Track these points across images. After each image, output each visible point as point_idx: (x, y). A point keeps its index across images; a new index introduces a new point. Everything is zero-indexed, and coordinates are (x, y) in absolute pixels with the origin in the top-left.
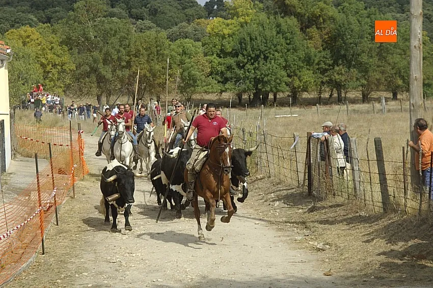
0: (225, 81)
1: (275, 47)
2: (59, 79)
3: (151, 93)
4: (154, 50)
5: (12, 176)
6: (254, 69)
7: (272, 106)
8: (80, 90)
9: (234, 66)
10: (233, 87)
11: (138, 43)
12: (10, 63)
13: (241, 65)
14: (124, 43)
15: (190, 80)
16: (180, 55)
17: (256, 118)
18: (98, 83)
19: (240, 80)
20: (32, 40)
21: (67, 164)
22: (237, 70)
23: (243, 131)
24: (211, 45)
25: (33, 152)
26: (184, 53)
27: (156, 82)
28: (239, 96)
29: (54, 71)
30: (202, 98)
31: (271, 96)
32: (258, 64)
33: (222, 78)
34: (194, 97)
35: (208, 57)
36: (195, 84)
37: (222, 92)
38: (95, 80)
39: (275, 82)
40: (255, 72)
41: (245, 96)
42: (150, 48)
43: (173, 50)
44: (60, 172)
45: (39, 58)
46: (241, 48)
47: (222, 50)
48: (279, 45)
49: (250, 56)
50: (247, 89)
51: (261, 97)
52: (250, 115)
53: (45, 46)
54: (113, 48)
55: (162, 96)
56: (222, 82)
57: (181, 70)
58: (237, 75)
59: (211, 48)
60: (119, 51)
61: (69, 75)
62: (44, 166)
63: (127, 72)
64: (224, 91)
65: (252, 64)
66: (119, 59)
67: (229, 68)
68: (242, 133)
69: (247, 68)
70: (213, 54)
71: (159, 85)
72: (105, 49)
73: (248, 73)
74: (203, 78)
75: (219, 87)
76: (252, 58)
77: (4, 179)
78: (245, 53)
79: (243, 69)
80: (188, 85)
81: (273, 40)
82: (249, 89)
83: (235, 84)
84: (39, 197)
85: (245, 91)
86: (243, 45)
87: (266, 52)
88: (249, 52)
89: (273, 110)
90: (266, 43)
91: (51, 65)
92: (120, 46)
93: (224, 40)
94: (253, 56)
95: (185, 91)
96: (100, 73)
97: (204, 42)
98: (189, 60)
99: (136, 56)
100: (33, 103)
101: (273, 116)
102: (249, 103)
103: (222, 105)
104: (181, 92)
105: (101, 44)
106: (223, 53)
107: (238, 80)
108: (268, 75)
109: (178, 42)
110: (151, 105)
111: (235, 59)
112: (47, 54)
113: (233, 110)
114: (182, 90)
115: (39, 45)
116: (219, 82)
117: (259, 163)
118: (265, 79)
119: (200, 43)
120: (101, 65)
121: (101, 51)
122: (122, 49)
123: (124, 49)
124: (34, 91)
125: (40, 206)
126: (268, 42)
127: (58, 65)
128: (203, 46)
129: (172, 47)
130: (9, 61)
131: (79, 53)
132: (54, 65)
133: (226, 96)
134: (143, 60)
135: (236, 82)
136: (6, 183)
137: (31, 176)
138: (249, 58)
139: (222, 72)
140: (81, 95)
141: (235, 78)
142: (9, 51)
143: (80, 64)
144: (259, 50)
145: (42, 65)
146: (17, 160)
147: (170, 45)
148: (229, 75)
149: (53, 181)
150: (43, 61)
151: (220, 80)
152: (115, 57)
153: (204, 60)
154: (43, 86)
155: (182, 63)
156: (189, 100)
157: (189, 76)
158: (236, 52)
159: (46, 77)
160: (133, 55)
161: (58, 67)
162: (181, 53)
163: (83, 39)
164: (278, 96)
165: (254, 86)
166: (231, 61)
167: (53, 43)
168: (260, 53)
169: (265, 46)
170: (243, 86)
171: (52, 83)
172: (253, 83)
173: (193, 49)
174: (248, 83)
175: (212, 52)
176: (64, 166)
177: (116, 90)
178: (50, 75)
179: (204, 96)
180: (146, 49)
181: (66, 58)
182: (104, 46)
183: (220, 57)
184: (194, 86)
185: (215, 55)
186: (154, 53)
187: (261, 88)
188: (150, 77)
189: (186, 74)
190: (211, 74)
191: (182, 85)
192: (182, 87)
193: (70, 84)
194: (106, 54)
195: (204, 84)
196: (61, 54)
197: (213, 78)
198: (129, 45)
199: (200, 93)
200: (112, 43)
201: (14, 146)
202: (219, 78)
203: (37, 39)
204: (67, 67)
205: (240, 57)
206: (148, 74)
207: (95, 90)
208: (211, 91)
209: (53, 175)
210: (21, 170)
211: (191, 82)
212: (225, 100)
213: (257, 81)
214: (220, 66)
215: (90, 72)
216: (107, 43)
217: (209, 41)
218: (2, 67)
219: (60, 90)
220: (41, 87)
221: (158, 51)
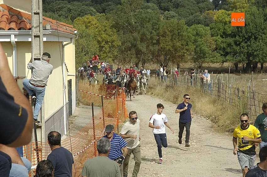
0: (226, 54)
1: (262, 31)
2: (109, 52)
3: (173, 62)
4: (176, 32)
5: (76, 118)
6: (247, 46)
7: (259, 72)
8: (124, 60)
9: (233, 44)
10: (232, 59)
11: (165, 27)
12: (77, 40)
13: (238, 43)
14: (155, 27)
15: (201, 53)
16: (194, 36)
17: (248, 81)
18: (137, 55)
19: (237, 54)
20: (92, 24)
21: (114, 111)
22: (235, 47)
23: (238, 90)
24: (216, 29)
25: (91, 102)
26: (197, 34)
27: (177, 55)
28: (236, 65)
29: (106, 46)
30: (209, 66)
31: (259, 65)
32: (250, 42)
33: (223, 52)
34: (204, 65)
35: (214, 37)
36: (205, 56)
37: (223, 62)
38: (134, 52)
39: (262, 55)
40: (248, 49)
41: (240, 65)
42: (173, 31)
43: (190, 32)
44: (109, 116)
45: (96, 37)
46: (238, 31)
47: (224, 33)
48: (265, 29)
49: (244, 37)
50: (241, 60)
51: (252, 66)
52: (243, 78)
53: (100, 29)
54: (147, 30)
55: (181, 64)
56: (224, 55)
57: (195, 47)
58: (234, 50)
59: (216, 31)
60: (151, 33)
61: (117, 49)
62: (98, 112)
63: (157, 48)
64: (225, 61)
65: (246, 42)
66: (152, 38)
67: (229, 45)
68: (237, 91)
69: (242, 46)
70: (218, 35)
71: (179, 56)
72: (142, 32)
73: (242, 49)
74: (210, 52)
75: (222, 58)
76: (246, 38)
77: (71, 120)
78: (241, 34)
79: (239, 46)
80: (200, 57)
81: (261, 26)
82: (243, 60)
83: (233, 57)
84: (94, 133)
85: (240, 62)
86: (240, 29)
87: (256, 34)
88: (244, 34)
89: (261, 75)
90: (256, 28)
91: (104, 42)
92: (153, 29)
93: (226, 26)
94: (246, 37)
95: (197, 61)
96: (138, 48)
97: (211, 27)
98: (200, 40)
99: (163, 36)
100: (91, 68)
101: (260, 80)
102: (243, 70)
103: (224, 71)
104: (195, 62)
105: (139, 28)
106: (225, 35)
107: (235, 53)
108: (257, 50)
109: (193, 26)
110: (173, 70)
111: (234, 39)
112: (102, 35)
113: (231, 75)
114: (195, 60)
115: (97, 28)
116: (221, 55)
117: (249, 113)
118: (255, 53)
119: (209, 28)
120: (138, 42)
121: (139, 33)
122: (153, 31)
123: (155, 31)
124: (93, 60)
125: (95, 139)
126: (258, 27)
127: (110, 42)
128: (210, 30)
129: (189, 30)
130: (76, 39)
131: (124, 34)
132: (107, 42)
133: (226, 65)
134: (168, 39)
135: (234, 55)
136: (72, 123)
137: (89, 119)
138: (244, 38)
139: (224, 48)
140: (125, 63)
141: (233, 52)
142: (76, 32)
143: (124, 41)
144: (251, 32)
145: (99, 42)
146: (80, 107)
147: (187, 29)
148: (229, 50)
149: (104, 122)
150: (99, 39)
151: (222, 53)
152: (149, 37)
153: (210, 39)
154: (98, 56)
155: (195, 41)
156: (200, 67)
157: (200, 50)
158: (234, 34)
159: (101, 50)
160: (161, 35)
161: (109, 43)
162: (195, 35)
163: (127, 24)
164: (264, 66)
165: (247, 58)
166: (230, 40)
167: (106, 27)
168: (252, 35)
169: (255, 30)
170: (239, 58)
171: (105, 54)
172: (246, 56)
173: (204, 31)
174: (243, 56)
175: (217, 34)
176: (112, 112)
177: (149, 60)
178: (104, 49)
179: (211, 65)
180: (170, 32)
181: (115, 37)
182: (141, 29)
183: (223, 38)
184: (204, 58)
185: (219, 36)
186: (176, 34)
187: (252, 59)
188: (173, 51)
189: (198, 49)
190: (216, 49)
191: (195, 57)
192: (195, 58)
193: (117, 55)
194: (143, 35)
195: (211, 56)
196: (111, 34)
197: (217, 52)
198: (159, 29)
199: (208, 62)
200: (147, 27)
201: (78, 97)
202: (221, 52)
203: (96, 24)
204: (116, 44)
205: (237, 38)
206: (171, 49)
207: (134, 60)
208: (215, 61)
209: (104, 118)
210: (83, 114)
211: (202, 55)
212: (226, 67)
213: (249, 55)
214: (222, 44)
215: (131, 47)
216: (144, 27)
217: (215, 26)
218: (71, 43)
219: (110, 59)
220: (97, 57)
221: (179, 33)
